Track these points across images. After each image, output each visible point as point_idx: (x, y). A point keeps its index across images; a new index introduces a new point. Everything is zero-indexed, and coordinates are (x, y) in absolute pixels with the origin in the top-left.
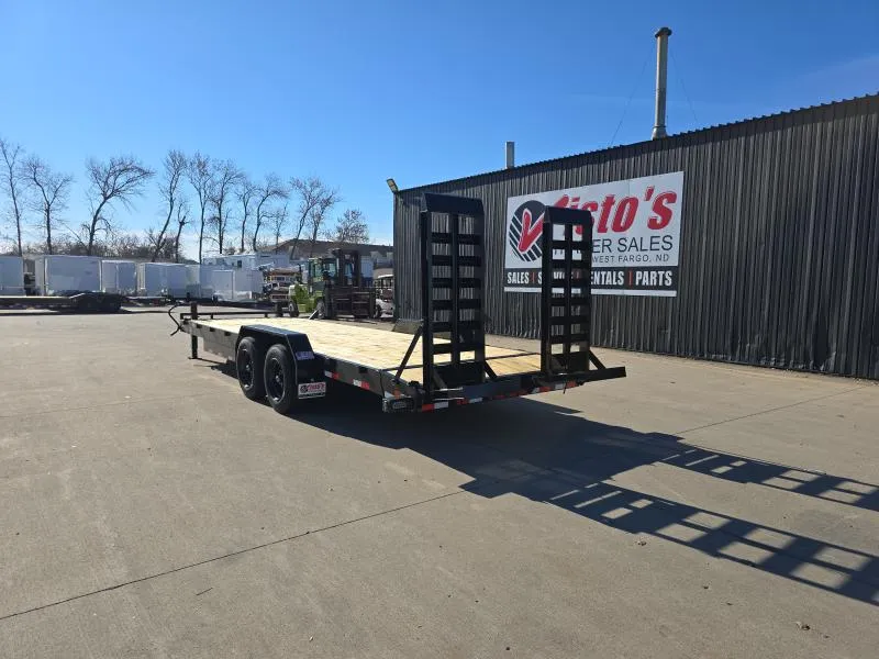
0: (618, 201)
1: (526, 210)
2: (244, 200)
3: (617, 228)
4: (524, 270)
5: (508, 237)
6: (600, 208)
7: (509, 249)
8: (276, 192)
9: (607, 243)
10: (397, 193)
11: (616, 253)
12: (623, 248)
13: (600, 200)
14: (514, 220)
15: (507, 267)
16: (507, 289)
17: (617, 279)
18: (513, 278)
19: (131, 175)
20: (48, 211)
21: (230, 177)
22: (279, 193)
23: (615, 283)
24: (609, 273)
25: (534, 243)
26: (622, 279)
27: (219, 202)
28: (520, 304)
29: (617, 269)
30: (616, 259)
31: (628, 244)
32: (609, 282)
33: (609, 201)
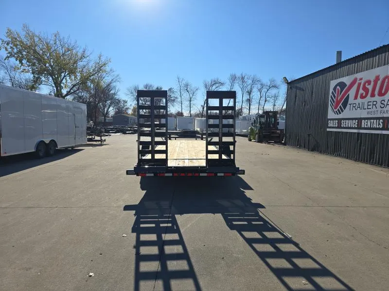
0: (381, 78)
1: (338, 87)
2: (260, 91)
3: (380, 94)
4: (336, 119)
5: (330, 103)
6: (372, 83)
7: (330, 108)
8: (273, 86)
9: (375, 103)
10: (288, 83)
11: (379, 109)
12: (382, 106)
13: (372, 79)
14: (332, 93)
15: (328, 118)
16: (328, 130)
17: (379, 124)
18: (331, 124)
19: (217, 85)
20: (190, 101)
21: (254, 81)
22: (275, 87)
23: (378, 127)
24: (375, 121)
25: (340, 104)
26: (381, 124)
27: (250, 93)
28: (333, 138)
29: (379, 118)
30: (379, 112)
31: (385, 103)
32: (375, 126)
33: (377, 78)
